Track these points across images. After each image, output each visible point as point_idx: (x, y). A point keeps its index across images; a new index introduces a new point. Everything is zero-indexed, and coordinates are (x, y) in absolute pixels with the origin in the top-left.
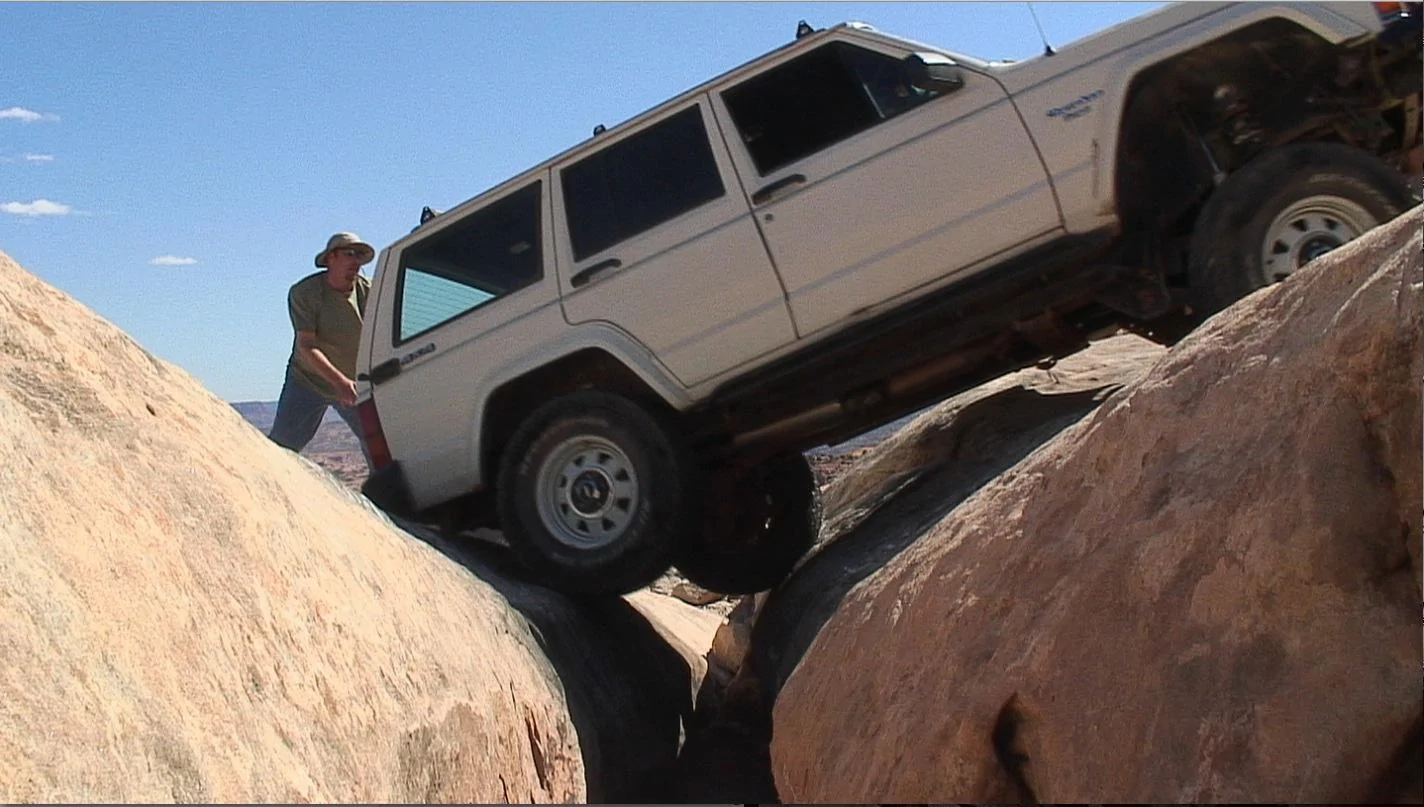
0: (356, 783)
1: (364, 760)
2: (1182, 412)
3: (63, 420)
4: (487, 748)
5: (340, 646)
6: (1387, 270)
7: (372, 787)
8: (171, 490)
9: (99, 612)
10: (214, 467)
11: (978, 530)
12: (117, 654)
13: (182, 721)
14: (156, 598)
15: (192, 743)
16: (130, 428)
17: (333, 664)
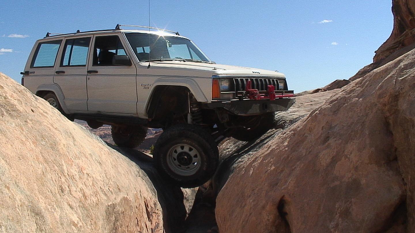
0: (92, 219)
1: (94, 213)
2: (334, 114)
3: (5, 113)
4: (132, 210)
5: (88, 180)
6: (392, 74)
7: (97, 221)
8: (38, 134)
9: (14, 169)
10: (51, 128)
11: (275, 148)
12: (19, 181)
13: (39, 201)
14: (32, 166)
15: (42, 207)
16: (26, 116)
17: (86, 185)
